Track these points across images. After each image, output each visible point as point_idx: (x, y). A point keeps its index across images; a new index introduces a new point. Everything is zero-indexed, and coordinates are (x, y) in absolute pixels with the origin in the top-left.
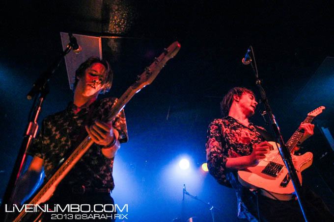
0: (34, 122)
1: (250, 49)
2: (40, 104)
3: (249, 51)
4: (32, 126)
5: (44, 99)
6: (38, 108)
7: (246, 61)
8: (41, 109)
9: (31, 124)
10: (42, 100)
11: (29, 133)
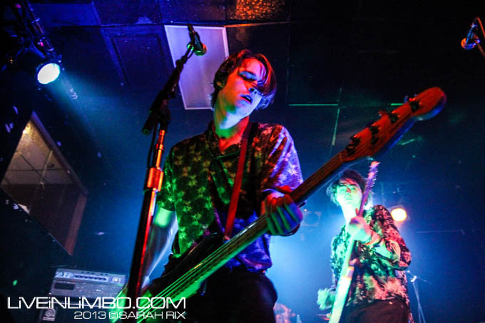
0: (156, 167)
2: (162, 141)
4: (154, 174)
5: (166, 132)
6: (159, 146)
8: (163, 147)
9: (152, 170)
10: (163, 134)
11: (151, 185)
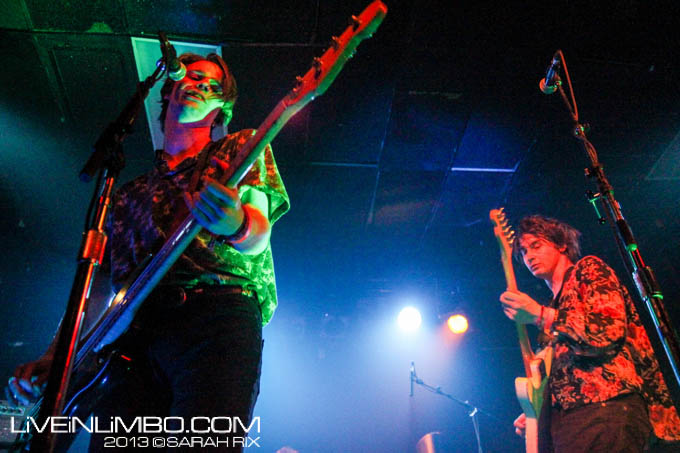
0: (97, 229)
1: (559, 58)
2: (108, 193)
3: (554, 62)
4: (94, 239)
6: (104, 201)
7: (548, 85)
9: (91, 233)
10: (111, 184)
11: (88, 255)
